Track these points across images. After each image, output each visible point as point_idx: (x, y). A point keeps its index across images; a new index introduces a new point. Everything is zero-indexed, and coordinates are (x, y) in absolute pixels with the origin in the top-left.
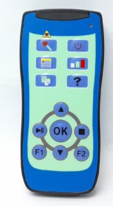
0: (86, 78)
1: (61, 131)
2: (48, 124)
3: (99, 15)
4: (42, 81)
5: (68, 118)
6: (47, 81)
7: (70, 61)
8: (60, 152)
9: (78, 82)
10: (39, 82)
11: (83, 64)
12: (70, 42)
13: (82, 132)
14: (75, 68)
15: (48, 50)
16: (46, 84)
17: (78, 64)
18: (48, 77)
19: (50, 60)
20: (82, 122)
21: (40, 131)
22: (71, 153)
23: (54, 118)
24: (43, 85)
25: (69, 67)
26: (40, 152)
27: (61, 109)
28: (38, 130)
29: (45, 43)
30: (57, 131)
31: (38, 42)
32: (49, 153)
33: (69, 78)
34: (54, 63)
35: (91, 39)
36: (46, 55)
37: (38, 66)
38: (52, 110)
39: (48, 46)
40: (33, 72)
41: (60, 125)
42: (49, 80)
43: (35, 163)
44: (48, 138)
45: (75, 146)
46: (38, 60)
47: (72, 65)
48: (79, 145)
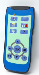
0: (27, 31)
1: (18, 49)
2: (13, 46)
4: (12, 31)
5: (20, 45)
6: (13, 31)
7: (22, 24)
8: (17, 57)
9: (24, 32)
11: (26, 26)
12: (22, 18)
13: (25, 50)
14: (23, 27)
16: (13, 32)
19: (15, 24)
20: (25, 47)
21: (10, 49)
22: (21, 58)
23: (15, 44)
24: (12, 32)
25: (21, 27)
26: (10, 56)
27: (18, 42)
28: (9, 48)
29: (14, 18)
30: (16, 49)
31: (11, 17)
32: (13, 57)
33: (21, 30)
36: (14, 22)
37: (11, 26)
38: (15, 41)
39: (14, 19)
40: (9, 28)
41: (17, 47)
42: (14, 31)
43: (8, 60)
44: (13, 51)
45: (22, 55)
46: (11, 24)
47: (23, 26)
48: (24, 55)
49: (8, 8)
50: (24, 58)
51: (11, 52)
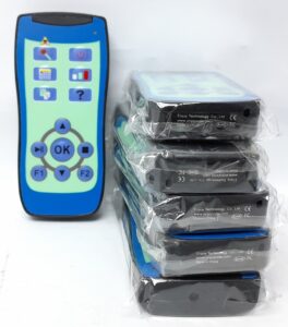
0: (89, 91)
1: (63, 150)
2: (49, 142)
3: (104, 20)
4: (41, 95)
5: (70, 136)
6: (46, 95)
7: (72, 71)
8: (62, 172)
9: (82, 95)
10: (37, 96)
11: (87, 75)
12: (71, 50)
13: (86, 150)
14: (78, 80)
15: (46, 59)
16: (45, 98)
17: (81, 76)
18: (48, 90)
19: (49, 71)
20: (86, 139)
21: (39, 150)
22: (74, 174)
23: (55, 136)
24: (42, 99)
25: (71, 79)
26: (39, 174)
27: (63, 126)
28: (37, 150)
29: (44, 51)
30: (58, 150)
31: (36, 50)
32: (50, 174)
33: (71, 91)
34: (53, 75)
35: (95, 47)
36: (45, 66)
37: (36, 77)
38: (52, 126)
39: (46, 55)
40: (30, 84)
41: (61, 143)
42: (49, 94)
43: (35, 185)
44: (49, 158)
45: (78, 165)
46: (36, 70)
47: (75, 77)
48: (83, 164)
49: (20, 17)
50: (85, 174)
51: (43, 160)
